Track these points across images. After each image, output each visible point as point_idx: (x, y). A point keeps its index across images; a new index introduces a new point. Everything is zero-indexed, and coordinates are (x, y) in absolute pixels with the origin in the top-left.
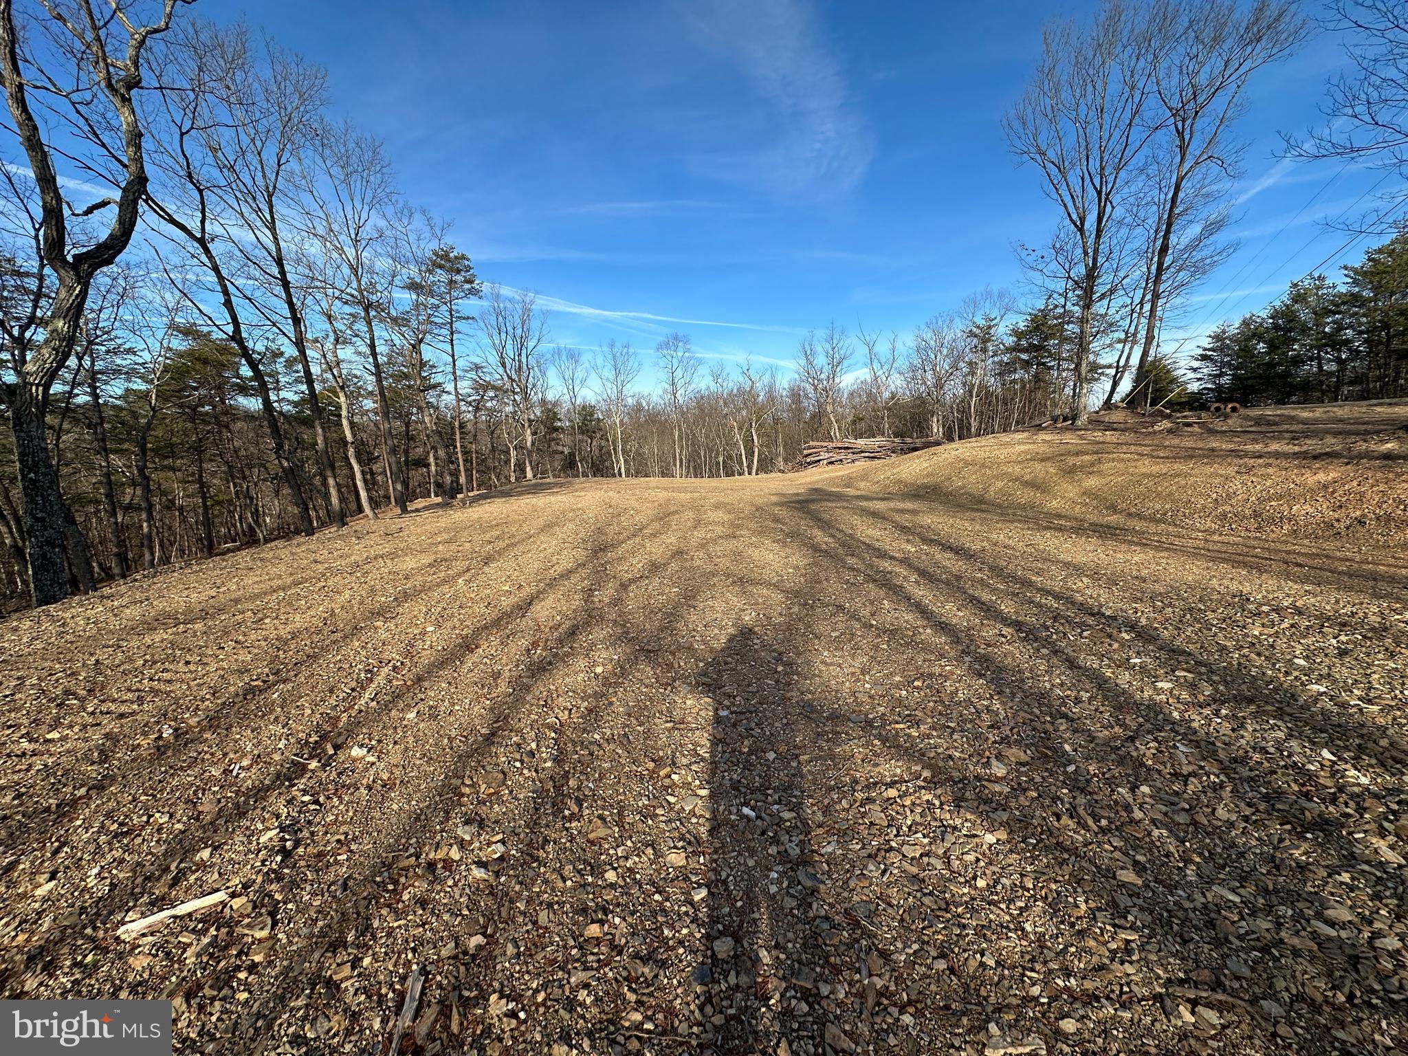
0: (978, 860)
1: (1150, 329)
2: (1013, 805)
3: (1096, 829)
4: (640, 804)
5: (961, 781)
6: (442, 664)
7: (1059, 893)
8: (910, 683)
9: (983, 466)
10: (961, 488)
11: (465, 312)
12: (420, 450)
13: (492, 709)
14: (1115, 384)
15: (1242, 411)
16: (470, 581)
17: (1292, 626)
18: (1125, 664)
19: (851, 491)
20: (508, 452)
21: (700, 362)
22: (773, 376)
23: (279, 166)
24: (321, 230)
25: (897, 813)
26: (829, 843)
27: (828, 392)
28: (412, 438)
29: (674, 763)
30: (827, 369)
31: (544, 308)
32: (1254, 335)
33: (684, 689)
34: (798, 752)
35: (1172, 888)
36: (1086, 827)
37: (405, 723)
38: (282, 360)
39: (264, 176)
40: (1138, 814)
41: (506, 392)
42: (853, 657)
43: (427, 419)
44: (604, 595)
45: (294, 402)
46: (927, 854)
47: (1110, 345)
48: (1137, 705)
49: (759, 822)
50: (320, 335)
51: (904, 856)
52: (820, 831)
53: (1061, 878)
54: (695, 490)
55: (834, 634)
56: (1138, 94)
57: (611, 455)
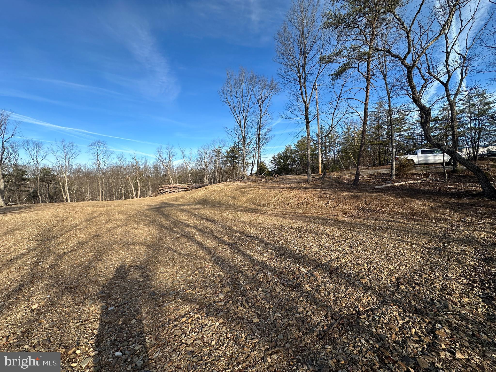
0: (213, 334)
1: (259, 154)
2: (225, 308)
3: (248, 307)
5: (209, 305)
7: (237, 335)
8: (194, 273)
9: (220, 192)
10: (214, 200)
14: (252, 169)
15: (279, 176)
17: (291, 232)
18: (256, 251)
19: (178, 203)
25: (186, 327)
26: (157, 352)
27: (169, 166)
29: (78, 344)
30: (167, 159)
32: (280, 158)
33: (90, 303)
34: (146, 315)
35: (266, 319)
36: (245, 308)
40: (259, 298)
42: (173, 267)
46: (195, 340)
47: (250, 158)
48: (259, 263)
49: (123, 357)
51: (187, 344)
52: (153, 348)
53: (238, 329)
54: (109, 206)
55: (166, 260)
56: (250, 94)
57: (61, 192)
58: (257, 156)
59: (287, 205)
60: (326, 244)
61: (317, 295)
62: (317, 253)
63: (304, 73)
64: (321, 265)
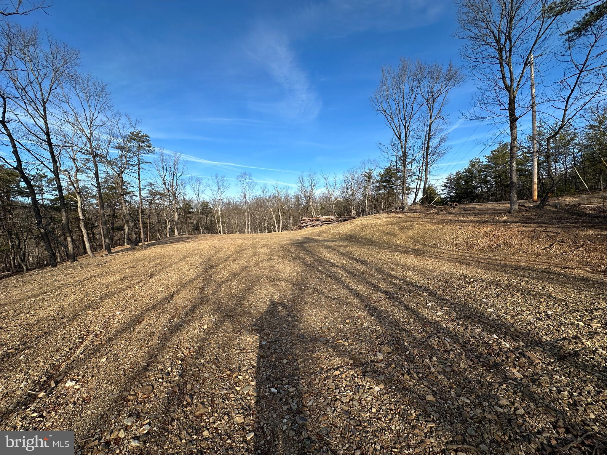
0: (373, 399)
1: (426, 175)
2: (386, 372)
3: (418, 378)
4: (222, 393)
5: (365, 363)
6: (123, 331)
7: (404, 410)
8: (345, 321)
9: (371, 227)
10: (363, 236)
11: (146, 160)
12: (120, 223)
13: (148, 352)
14: (416, 195)
15: (459, 205)
16: (142, 287)
17: (481, 286)
18: (426, 306)
19: (321, 238)
20: (166, 223)
21: (256, 184)
22: (287, 190)
23: (51, 90)
24: (72, 120)
25: (339, 382)
26: (310, 400)
27: (310, 197)
28: (116, 217)
29: (240, 370)
30: (309, 188)
31: (185, 160)
32: (460, 178)
33: (245, 333)
34: (297, 358)
35: (446, 401)
36: (414, 378)
37: (99, 364)
38: (45, 179)
39: (42, 94)
40: (433, 370)
41: (166, 196)
42: (321, 311)
43: (124, 208)
44: (209, 290)
45: (51, 200)
46: (352, 400)
47: (413, 181)
48: (430, 323)
49: (279, 395)
50: (68, 168)
51: (342, 402)
52: (306, 395)
53: (405, 403)
54: (254, 239)
55: (313, 302)
56: (414, 93)
57: (216, 224)
58: (423, 178)
59: (472, 246)
60: (550, 312)
61: (534, 388)
62: (530, 323)
63: (508, 42)
64: (540, 343)
